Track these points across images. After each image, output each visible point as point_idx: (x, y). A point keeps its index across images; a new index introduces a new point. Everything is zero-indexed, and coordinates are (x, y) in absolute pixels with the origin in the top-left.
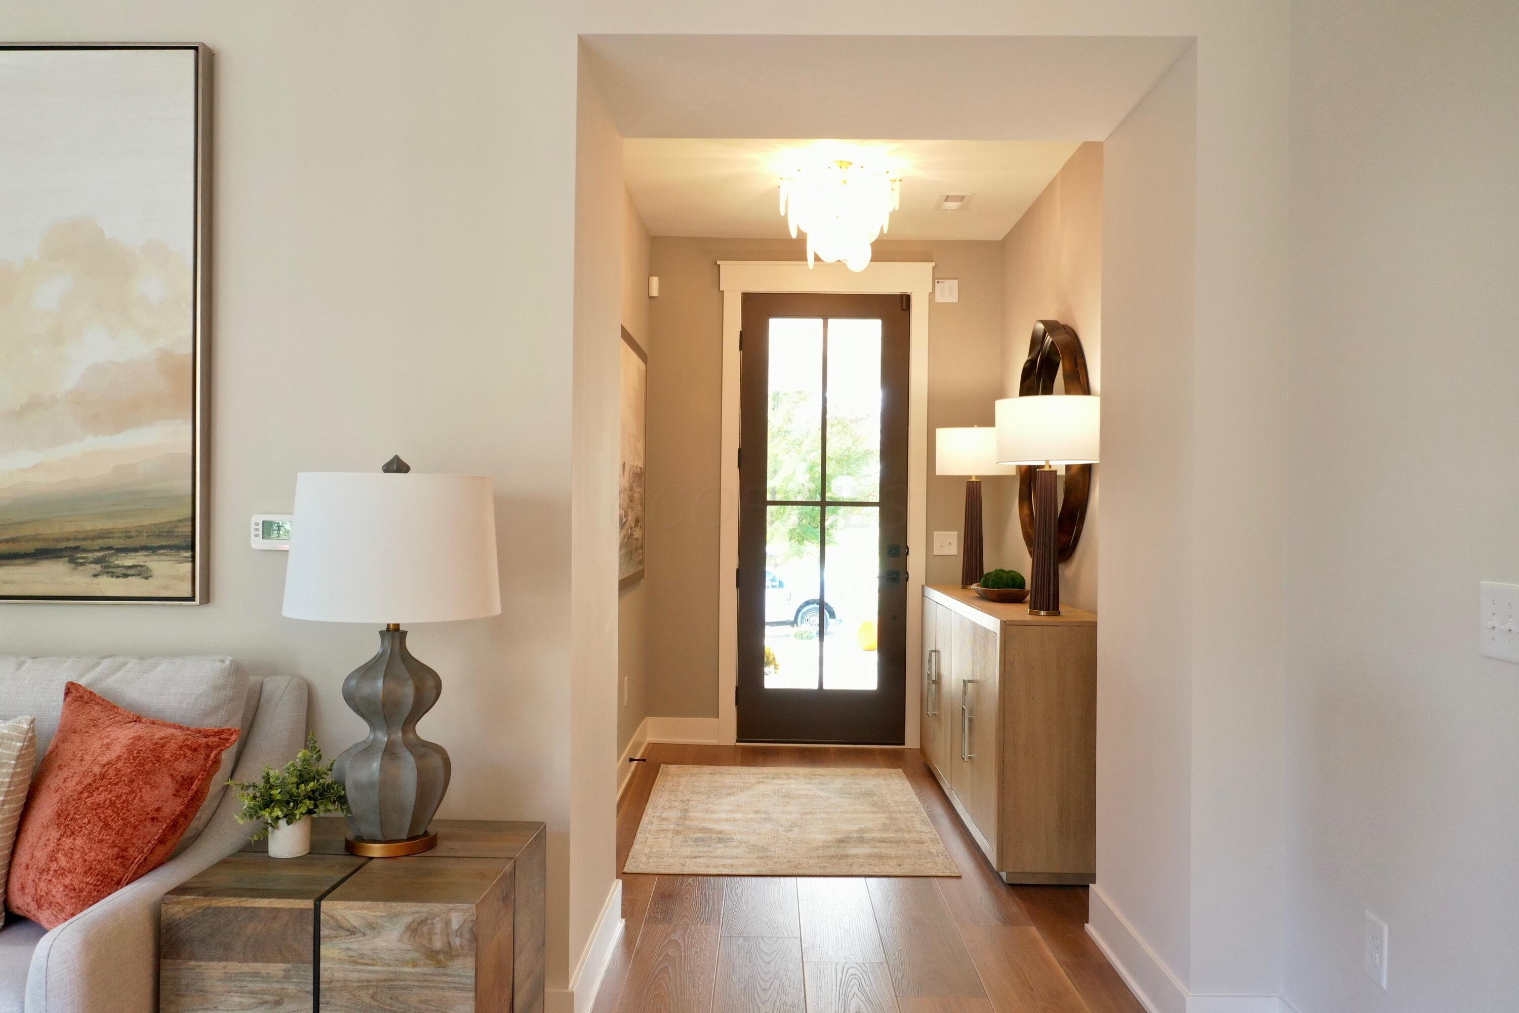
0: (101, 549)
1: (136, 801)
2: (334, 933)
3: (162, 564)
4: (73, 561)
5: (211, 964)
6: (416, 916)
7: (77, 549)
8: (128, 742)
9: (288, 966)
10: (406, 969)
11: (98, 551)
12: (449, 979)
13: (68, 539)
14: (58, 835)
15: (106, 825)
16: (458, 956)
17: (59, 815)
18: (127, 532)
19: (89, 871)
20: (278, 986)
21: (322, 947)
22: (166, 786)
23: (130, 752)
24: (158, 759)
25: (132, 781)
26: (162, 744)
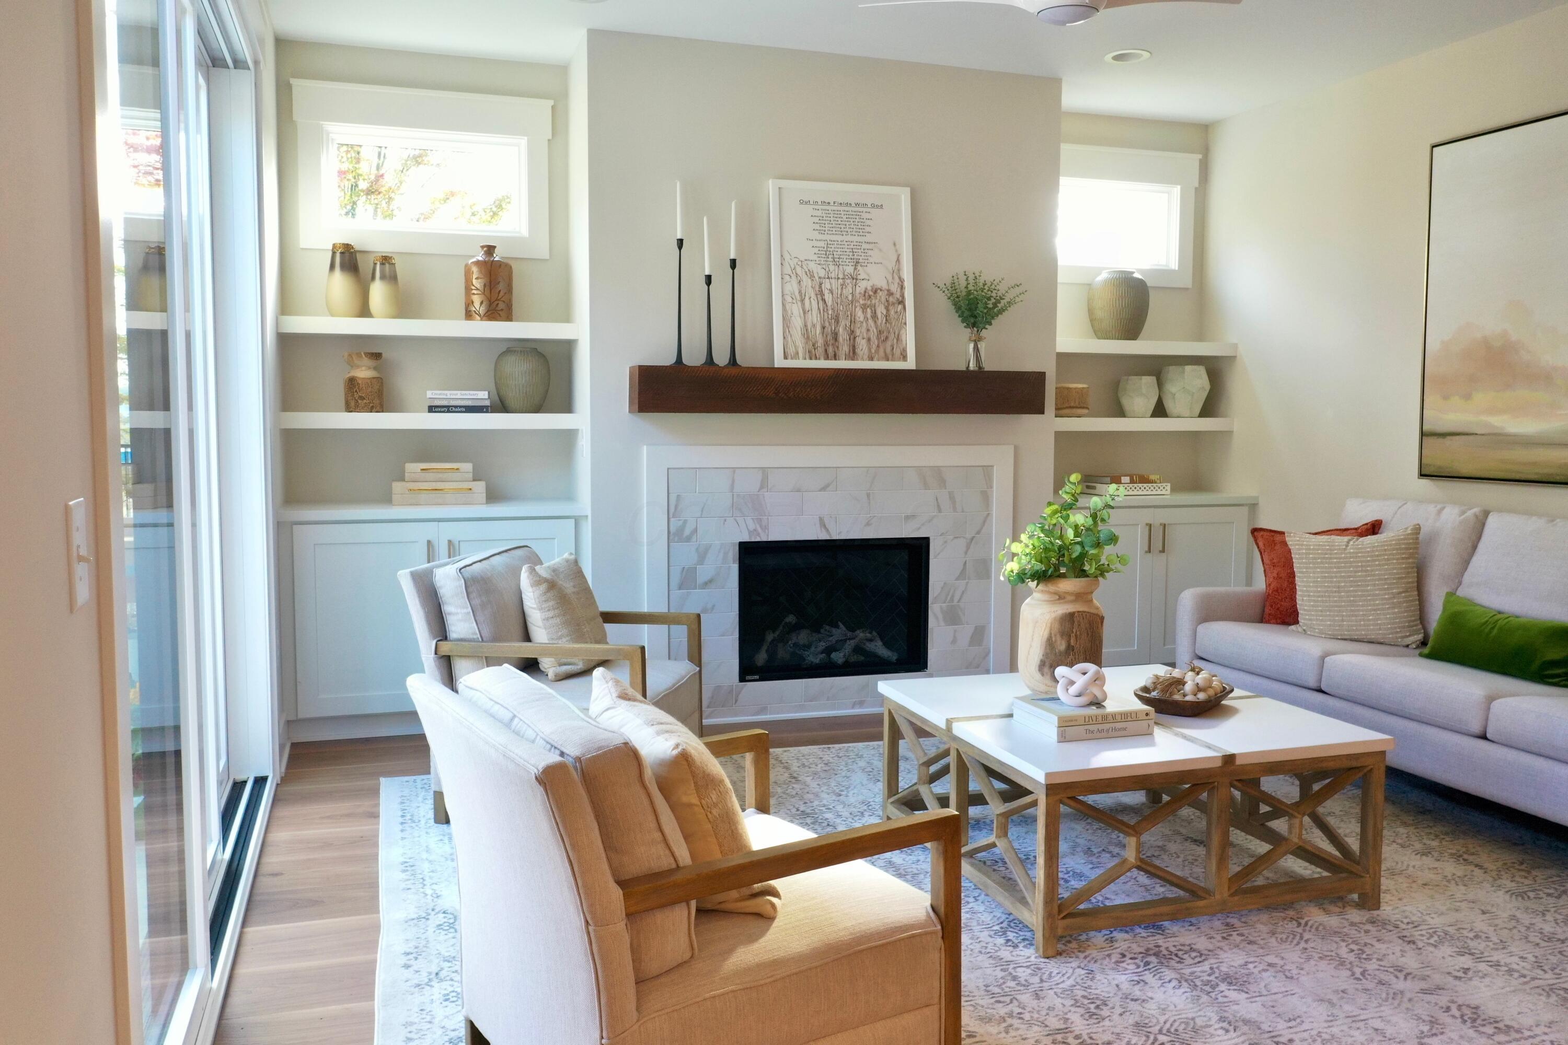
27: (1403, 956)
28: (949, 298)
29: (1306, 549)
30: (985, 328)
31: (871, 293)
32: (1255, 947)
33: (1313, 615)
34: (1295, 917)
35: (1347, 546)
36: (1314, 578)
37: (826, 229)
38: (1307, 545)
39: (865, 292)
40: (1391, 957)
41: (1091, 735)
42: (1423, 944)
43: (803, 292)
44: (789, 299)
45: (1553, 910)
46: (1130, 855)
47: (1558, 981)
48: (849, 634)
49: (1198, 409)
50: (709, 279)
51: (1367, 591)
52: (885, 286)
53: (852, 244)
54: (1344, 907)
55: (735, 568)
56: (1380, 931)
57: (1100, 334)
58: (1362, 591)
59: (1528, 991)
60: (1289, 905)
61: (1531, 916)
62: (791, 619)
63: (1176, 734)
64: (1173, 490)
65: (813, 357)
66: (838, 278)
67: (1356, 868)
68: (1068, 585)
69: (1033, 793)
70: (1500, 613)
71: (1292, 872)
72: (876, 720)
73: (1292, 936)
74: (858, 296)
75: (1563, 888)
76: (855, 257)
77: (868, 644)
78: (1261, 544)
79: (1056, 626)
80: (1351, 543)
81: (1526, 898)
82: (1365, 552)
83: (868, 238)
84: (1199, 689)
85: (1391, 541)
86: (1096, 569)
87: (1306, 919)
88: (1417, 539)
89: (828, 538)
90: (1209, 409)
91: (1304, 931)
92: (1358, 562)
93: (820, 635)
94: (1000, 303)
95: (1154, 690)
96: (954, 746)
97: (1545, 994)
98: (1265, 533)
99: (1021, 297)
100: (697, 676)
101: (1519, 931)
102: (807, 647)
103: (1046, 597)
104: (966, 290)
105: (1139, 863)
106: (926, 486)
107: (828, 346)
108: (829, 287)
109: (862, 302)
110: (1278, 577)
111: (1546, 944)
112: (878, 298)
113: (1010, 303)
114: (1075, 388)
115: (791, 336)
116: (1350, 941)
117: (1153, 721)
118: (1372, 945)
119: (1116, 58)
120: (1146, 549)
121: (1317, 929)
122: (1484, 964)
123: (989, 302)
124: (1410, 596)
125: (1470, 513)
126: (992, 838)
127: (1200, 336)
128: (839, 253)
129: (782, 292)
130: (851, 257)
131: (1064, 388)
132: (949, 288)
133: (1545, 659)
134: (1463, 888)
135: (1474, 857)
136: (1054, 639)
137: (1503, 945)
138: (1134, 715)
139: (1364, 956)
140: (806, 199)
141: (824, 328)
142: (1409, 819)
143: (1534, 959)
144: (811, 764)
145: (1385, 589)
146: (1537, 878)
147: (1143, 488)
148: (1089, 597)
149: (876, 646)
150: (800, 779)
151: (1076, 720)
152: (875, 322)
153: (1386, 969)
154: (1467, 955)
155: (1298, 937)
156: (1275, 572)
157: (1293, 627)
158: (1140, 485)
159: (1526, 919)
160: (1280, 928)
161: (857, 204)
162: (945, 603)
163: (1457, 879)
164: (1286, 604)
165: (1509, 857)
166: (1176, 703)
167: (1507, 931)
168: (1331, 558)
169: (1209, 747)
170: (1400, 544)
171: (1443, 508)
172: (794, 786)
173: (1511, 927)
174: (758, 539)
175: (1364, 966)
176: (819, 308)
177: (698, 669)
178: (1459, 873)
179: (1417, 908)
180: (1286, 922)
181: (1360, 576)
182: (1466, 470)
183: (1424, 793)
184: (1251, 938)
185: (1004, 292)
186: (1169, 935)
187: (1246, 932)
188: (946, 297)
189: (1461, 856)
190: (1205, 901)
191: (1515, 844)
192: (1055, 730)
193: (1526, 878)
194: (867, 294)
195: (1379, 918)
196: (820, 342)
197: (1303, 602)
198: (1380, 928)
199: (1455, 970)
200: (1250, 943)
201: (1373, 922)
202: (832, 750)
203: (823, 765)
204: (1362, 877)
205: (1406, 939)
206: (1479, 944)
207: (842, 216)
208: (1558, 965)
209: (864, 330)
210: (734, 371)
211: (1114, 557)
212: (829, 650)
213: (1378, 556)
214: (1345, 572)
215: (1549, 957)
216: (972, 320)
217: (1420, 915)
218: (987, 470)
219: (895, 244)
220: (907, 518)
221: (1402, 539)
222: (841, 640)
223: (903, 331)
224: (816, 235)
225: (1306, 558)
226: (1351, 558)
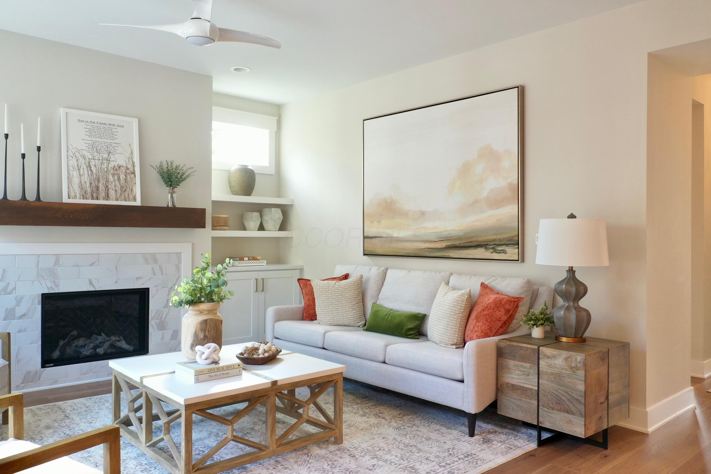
0: (493, 245)
1: (494, 314)
2: (543, 357)
3: (509, 249)
4: (486, 248)
5: (511, 361)
6: (567, 355)
7: (487, 245)
8: (494, 299)
9: (531, 365)
10: (564, 371)
11: (492, 245)
12: (577, 377)
13: (485, 242)
14: (475, 322)
15: (487, 320)
16: (579, 370)
17: (476, 317)
18: (500, 239)
19: (482, 332)
20: (528, 370)
21: (540, 361)
22: (503, 311)
23: (494, 301)
24: (501, 303)
25: (494, 309)
26: (501, 300)
27: (350, 463)
28: (158, 172)
29: (319, 287)
30: (176, 187)
31: (117, 168)
32: (287, 470)
33: (322, 316)
34: (307, 453)
35: (335, 285)
36: (322, 299)
37: (93, 135)
38: (319, 285)
39: (114, 167)
40: (345, 465)
41: (212, 378)
42: (358, 457)
43: (79, 165)
44: (71, 168)
45: (409, 433)
46: (229, 435)
47: (409, 464)
48: (107, 338)
49: (278, 227)
50: (23, 156)
51: (343, 304)
52: (124, 164)
53: (107, 143)
54: (328, 444)
55: (39, 308)
56: (342, 453)
57: (235, 193)
58: (341, 304)
59: (397, 470)
60: (305, 447)
61: (401, 437)
62: (75, 333)
63: (253, 374)
64: (268, 263)
65: (85, 198)
66: (99, 160)
67: (333, 426)
68: (204, 306)
69: (180, 410)
70: (392, 310)
71: (308, 432)
72: (109, 383)
73: (304, 462)
74: (110, 169)
75: (414, 423)
76: (109, 150)
77: (117, 343)
78: (301, 285)
79: (199, 326)
80: (337, 283)
81: (400, 430)
82: (342, 287)
83: (116, 141)
84: (265, 352)
85: (352, 282)
86: (218, 298)
87: (311, 453)
88: (362, 281)
89: (94, 290)
90: (283, 227)
91: (310, 459)
92: (339, 291)
93: (91, 340)
94: (183, 176)
95: (245, 354)
96: (144, 390)
97: (403, 470)
98: (303, 281)
99: (194, 173)
100: (7, 367)
101: (396, 444)
102: (84, 346)
103: (194, 313)
104: (167, 169)
105: (233, 438)
106: (147, 263)
107: (93, 193)
108: (94, 164)
109: (112, 172)
110: (309, 300)
111: (406, 448)
112: (121, 170)
113: (188, 176)
114: (223, 217)
115: (72, 187)
116: (329, 460)
117: (242, 368)
118: (338, 461)
119: (235, 69)
120: (255, 290)
121: (315, 457)
122: (381, 461)
123: (178, 175)
124: (359, 305)
125: (381, 269)
126: (162, 436)
127: (279, 196)
128: (100, 147)
129: (68, 165)
130: (106, 149)
131: (217, 217)
132: (158, 168)
133: (407, 328)
134: (376, 429)
135: (382, 414)
136: (197, 333)
137: (390, 451)
138: (232, 367)
139: (334, 466)
140: (82, 120)
141: (91, 184)
142: (359, 401)
143: (400, 456)
144: (79, 408)
145: (350, 303)
146: (405, 420)
147: (254, 263)
148: (215, 312)
149: (122, 343)
150: (70, 417)
151: (204, 371)
152: (119, 182)
153: (342, 471)
154: (375, 459)
155: (307, 462)
156: (307, 297)
157: (315, 321)
158: (253, 261)
159: (399, 438)
160: (300, 459)
161: (110, 124)
162: (157, 320)
163: (375, 425)
164: (312, 311)
165: (395, 412)
166: (254, 359)
167: (391, 445)
168: (328, 290)
169: (266, 378)
170: (355, 283)
171: (371, 268)
172: (66, 421)
173: (393, 443)
174: (53, 292)
175: (333, 471)
176: (88, 174)
177: (8, 363)
178: (376, 422)
179: (358, 440)
180: (302, 456)
181: (340, 298)
182: (380, 252)
183: (366, 389)
184: (286, 466)
185: (185, 171)
186: (249, 471)
187: (284, 464)
188: (157, 172)
189: (377, 415)
190: (266, 452)
191: (398, 407)
192: (193, 377)
193: (401, 420)
194: (115, 168)
195: (342, 448)
196: (89, 190)
197: (319, 310)
198: (342, 452)
199: (370, 466)
200: (286, 468)
201: (339, 450)
202: (92, 399)
203: (85, 408)
204: (335, 430)
205: (352, 455)
206: (380, 452)
207: (102, 129)
208: (409, 457)
209: (113, 186)
210: (38, 204)
211: (227, 292)
212: (95, 348)
213: (347, 288)
214: (334, 296)
215: (406, 454)
216: (170, 183)
217: (358, 443)
218: (178, 255)
219: (130, 145)
220: (137, 279)
221: (356, 281)
222: (102, 342)
223: (134, 187)
224: (87, 138)
225: (319, 291)
226: (336, 290)
